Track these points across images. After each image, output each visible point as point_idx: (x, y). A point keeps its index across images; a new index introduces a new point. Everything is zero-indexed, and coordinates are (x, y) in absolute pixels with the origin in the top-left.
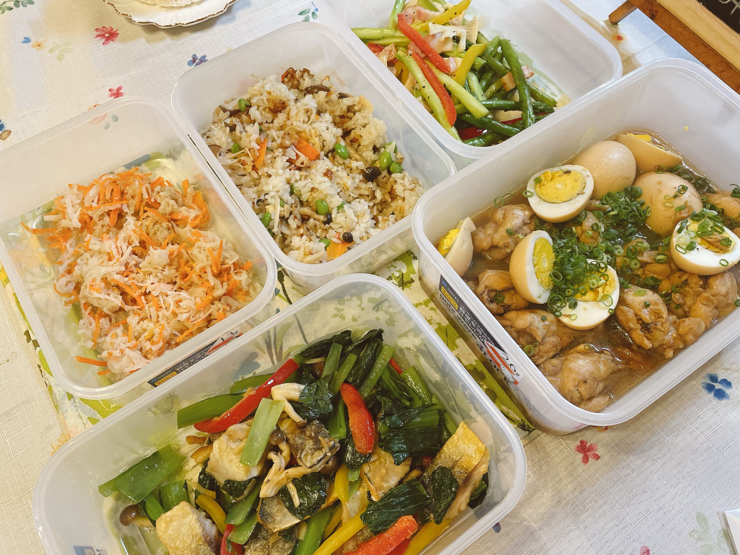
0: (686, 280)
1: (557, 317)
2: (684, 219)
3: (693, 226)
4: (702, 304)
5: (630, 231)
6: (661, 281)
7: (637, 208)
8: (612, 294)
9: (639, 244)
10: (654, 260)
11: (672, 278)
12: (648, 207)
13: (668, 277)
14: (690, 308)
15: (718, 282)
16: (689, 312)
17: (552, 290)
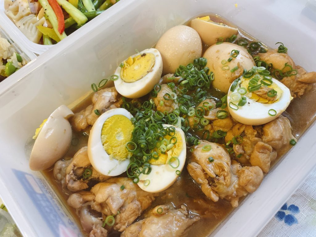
0: (244, 132)
1: (136, 184)
2: (237, 78)
3: (245, 83)
4: (259, 152)
5: (200, 94)
6: (226, 133)
7: (203, 75)
8: (178, 156)
9: (206, 105)
10: (217, 116)
11: (234, 130)
12: (212, 73)
13: (231, 129)
14: (250, 155)
15: (271, 129)
16: (250, 159)
17: (131, 158)
